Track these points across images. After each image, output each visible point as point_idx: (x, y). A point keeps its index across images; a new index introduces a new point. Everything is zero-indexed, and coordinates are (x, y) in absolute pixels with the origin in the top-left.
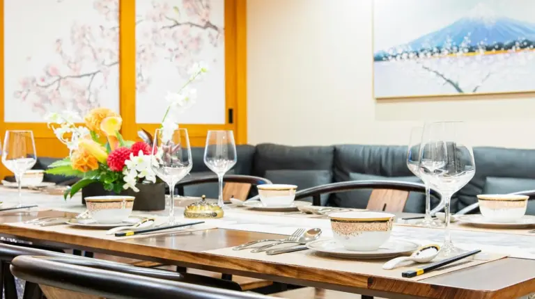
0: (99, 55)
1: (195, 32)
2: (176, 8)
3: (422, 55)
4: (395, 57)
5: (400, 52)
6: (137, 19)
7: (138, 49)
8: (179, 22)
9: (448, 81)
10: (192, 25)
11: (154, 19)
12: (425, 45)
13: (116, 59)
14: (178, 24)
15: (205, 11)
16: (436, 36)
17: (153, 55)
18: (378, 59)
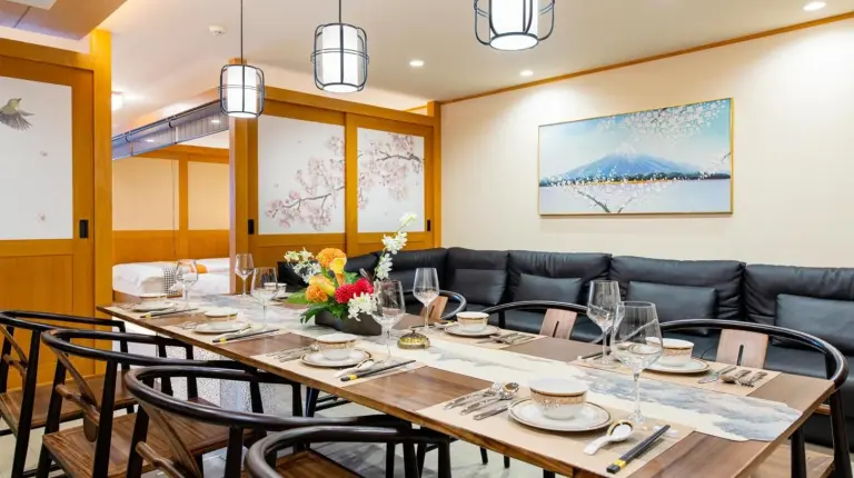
0: (330, 182)
1: (402, 162)
2: (388, 145)
3: (577, 183)
4: (556, 183)
5: (560, 179)
6: (359, 154)
7: (359, 177)
8: (391, 155)
9: (599, 203)
10: (400, 157)
11: (371, 153)
12: (580, 174)
13: (343, 184)
14: (389, 157)
15: (409, 147)
16: (588, 168)
17: (371, 181)
18: (542, 185)
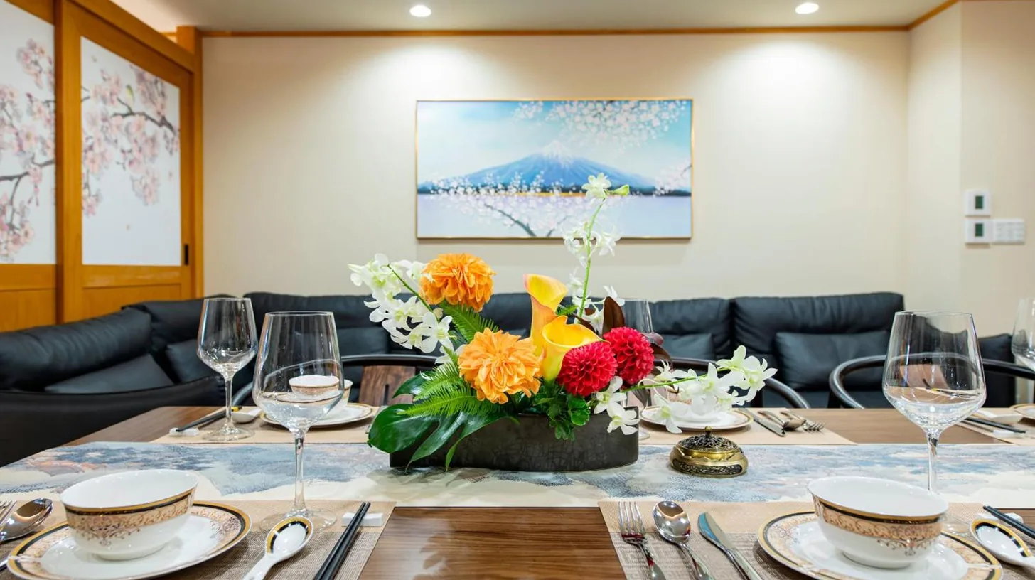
0: (26, 146)
1: (150, 128)
2: (129, 87)
3: (483, 191)
4: (448, 190)
5: (454, 184)
6: (84, 94)
7: (85, 144)
8: (134, 110)
9: (517, 222)
10: (148, 118)
11: (104, 99)
12: (488, 180)
13: (50, 155)
14: (131, 113)
15: (160, 100)
16: (501, 171)
17: (102, 155)
18: (423, 191)
